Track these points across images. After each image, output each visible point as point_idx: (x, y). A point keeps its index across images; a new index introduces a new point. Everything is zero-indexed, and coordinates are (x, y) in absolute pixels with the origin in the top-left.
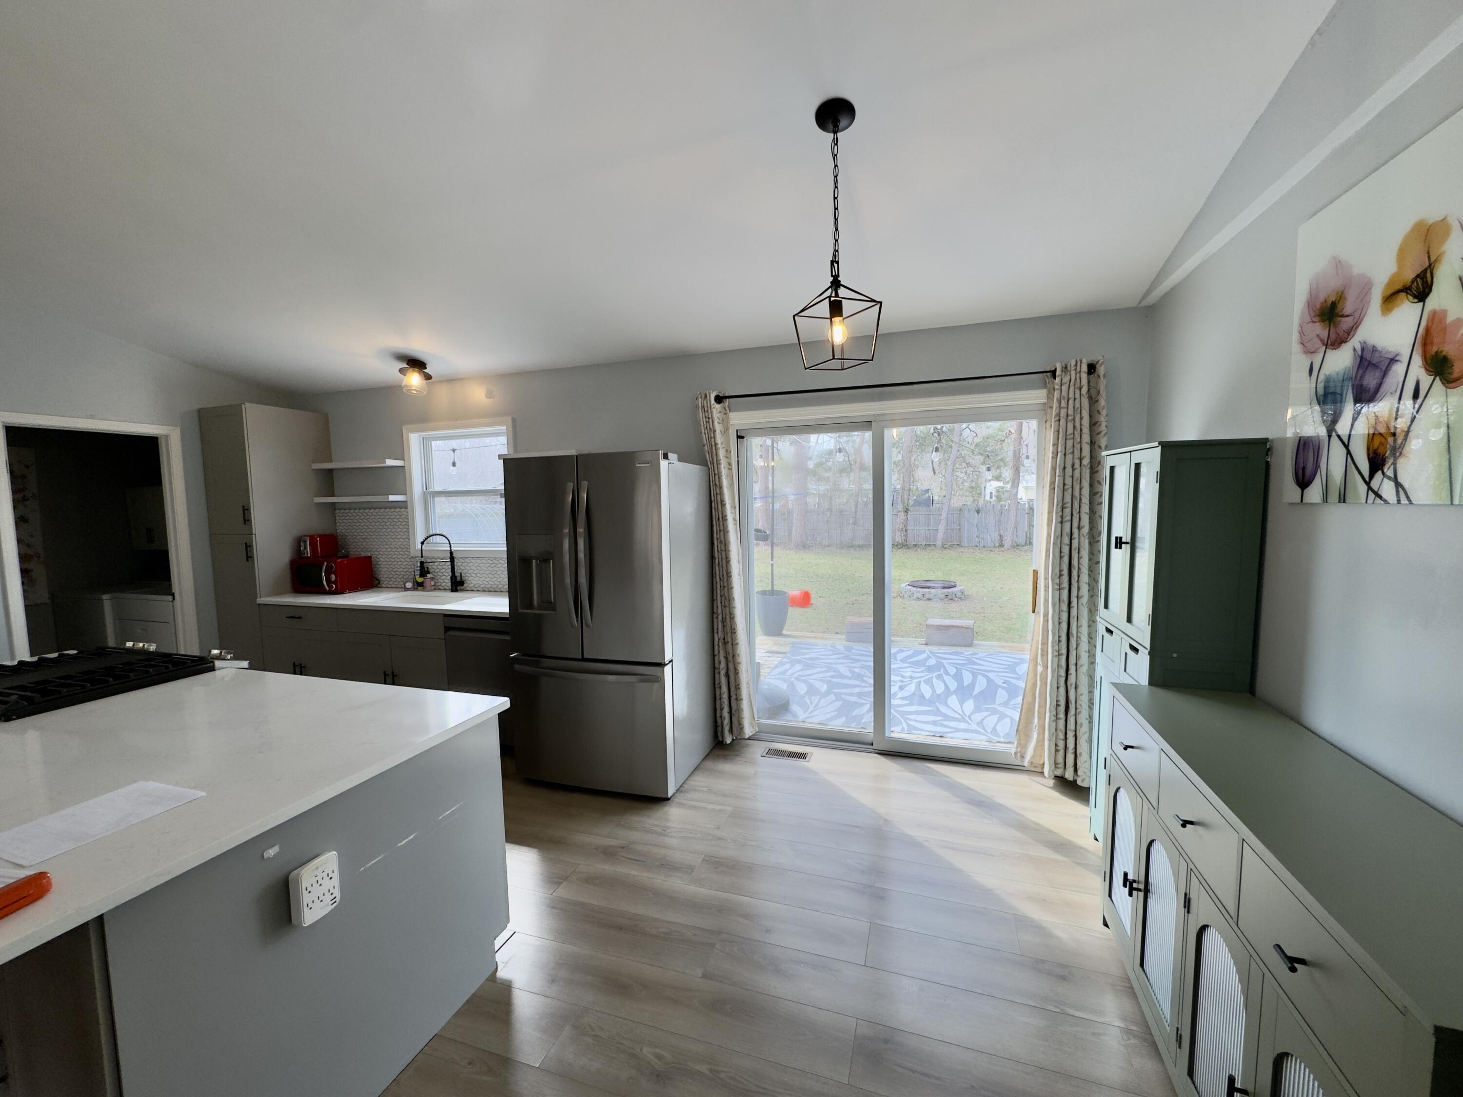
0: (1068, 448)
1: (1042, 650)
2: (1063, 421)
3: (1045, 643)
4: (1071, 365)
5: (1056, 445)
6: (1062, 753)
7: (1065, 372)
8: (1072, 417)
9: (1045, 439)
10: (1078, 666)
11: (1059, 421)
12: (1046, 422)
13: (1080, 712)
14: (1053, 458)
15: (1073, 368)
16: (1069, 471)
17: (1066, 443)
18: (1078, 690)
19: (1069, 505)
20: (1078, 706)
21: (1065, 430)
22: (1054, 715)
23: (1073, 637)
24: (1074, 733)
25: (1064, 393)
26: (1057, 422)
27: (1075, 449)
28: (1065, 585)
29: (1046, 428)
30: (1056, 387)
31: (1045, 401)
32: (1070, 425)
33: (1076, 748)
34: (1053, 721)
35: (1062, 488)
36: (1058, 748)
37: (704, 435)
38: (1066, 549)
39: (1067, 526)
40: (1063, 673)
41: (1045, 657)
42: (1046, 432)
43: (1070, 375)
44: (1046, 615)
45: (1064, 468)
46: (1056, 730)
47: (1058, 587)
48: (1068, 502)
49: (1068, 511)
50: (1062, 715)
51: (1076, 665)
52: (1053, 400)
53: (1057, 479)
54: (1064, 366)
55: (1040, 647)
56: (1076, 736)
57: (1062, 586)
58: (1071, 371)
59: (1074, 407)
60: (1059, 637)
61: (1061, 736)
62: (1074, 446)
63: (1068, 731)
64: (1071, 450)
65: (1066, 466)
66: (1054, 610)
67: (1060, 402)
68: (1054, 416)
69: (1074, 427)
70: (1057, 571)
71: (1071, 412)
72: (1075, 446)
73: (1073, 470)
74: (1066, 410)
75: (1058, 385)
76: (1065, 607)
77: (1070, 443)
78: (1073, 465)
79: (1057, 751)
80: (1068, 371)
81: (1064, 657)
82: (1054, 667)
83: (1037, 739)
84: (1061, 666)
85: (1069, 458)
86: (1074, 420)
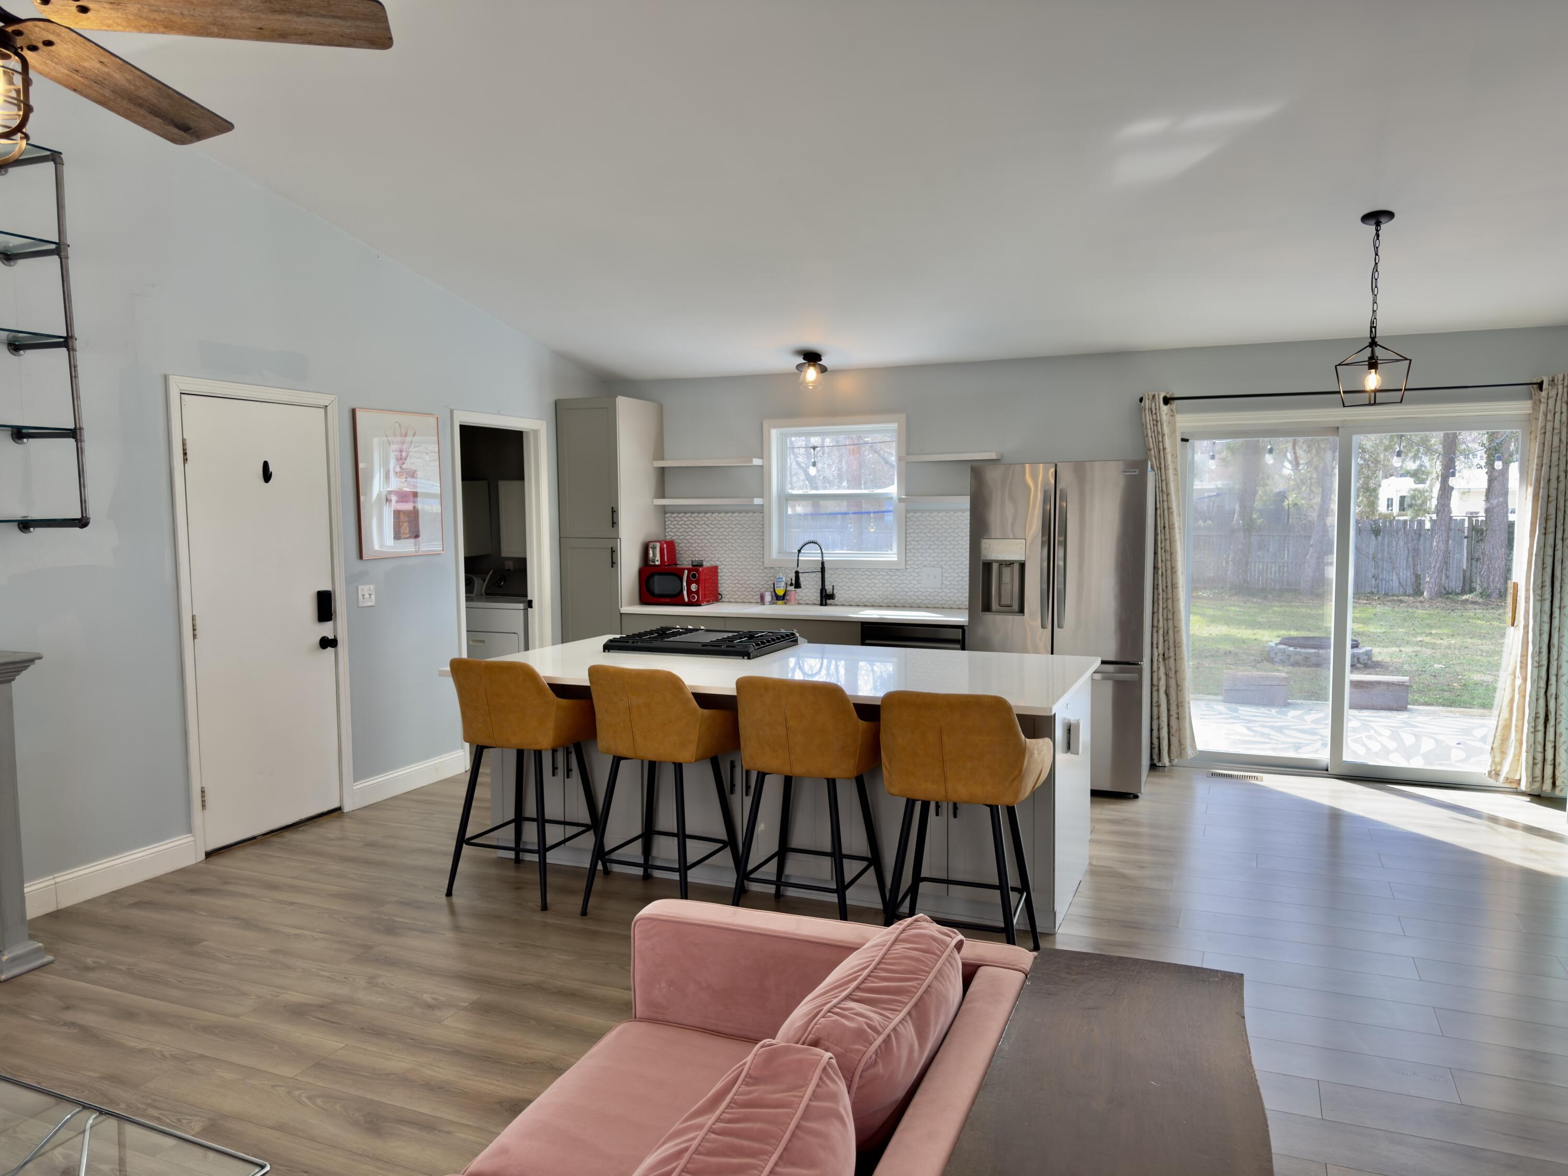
0: (1553, 461)
1: (1521, 662)
2: (1548, 434)
3: (1524, 655)
4: (1558, 380)
5: (1541, 457)
6: (1539, 766)
7: (1552, 385)
8: (1558, 431)
9: (1529, 450)
10: (1559, 676)
11: (1545, 433)
12: (1531, 433)
13: (1560, 722)
14: (1537, 470)
15: (1560, 382)
16: (1554, 483)
17: (1551, 456)
18: (1558, 700)
19: (1553, 516)
20: (1558, 716)
21: (1550, 445)
22: (1532, 727)
23: (1554, 647)
24: (1553, 744)
25: (1551, 406)
26: (1543, 435)
27: (1560, 461)
28: (1548, 596)
29: (1530, 439)
30: (1542, 400)
31: (1531, 412)
32: (1556, 439)
33: (1554, 759)
34: (1532, 733)
35: (1546, 499)
36: (1536, 761)
37: (1150, 439)
38: (1549, 561)
39: (1550, 538)
40: (1543, 684)
41: (1524, 669)
42: (1530, 444)
43: (1557, 388)
44: (1526, 627)
45: (1549, 480)
46: (1534, 743)
47: (1540, 598)
48: (1552, 514)
49: (1551, 523)
50: (1541, 727)
51: (1557, 675)
52: (1539, 412)
53: (1541, 490)
54: (1551, 379)
55: (1519, 659)
56: (1555, 747)
57: (1544, 597)
58: (1558, 385)
59: (1560, 421)
60: (1540, 648)
61: (1540, 748)
62: (1559, 459)
63: (1547, 742)
64: (1557, 463)
65: (1551, 478)
66: (1535, 621)
67: (1546, 415)
68: (1539, 429)
69: (1560, 440)
70: (1539, 582)
71: (1557, 425)
72: (1561, 458)
73: (1558, 482)
74: (1552, 423)
75: (1544, 398)
76: (1546, 618)
77: (1555, 456)
78: (1558, 478)
79: (1534, 764)
80: (1555, 384)
81: (1545, 668)
82: (1534, 679)
83: (1514, 753)
84: (1541, 677)
85: (1554, 470)
86: (1560, 433)
